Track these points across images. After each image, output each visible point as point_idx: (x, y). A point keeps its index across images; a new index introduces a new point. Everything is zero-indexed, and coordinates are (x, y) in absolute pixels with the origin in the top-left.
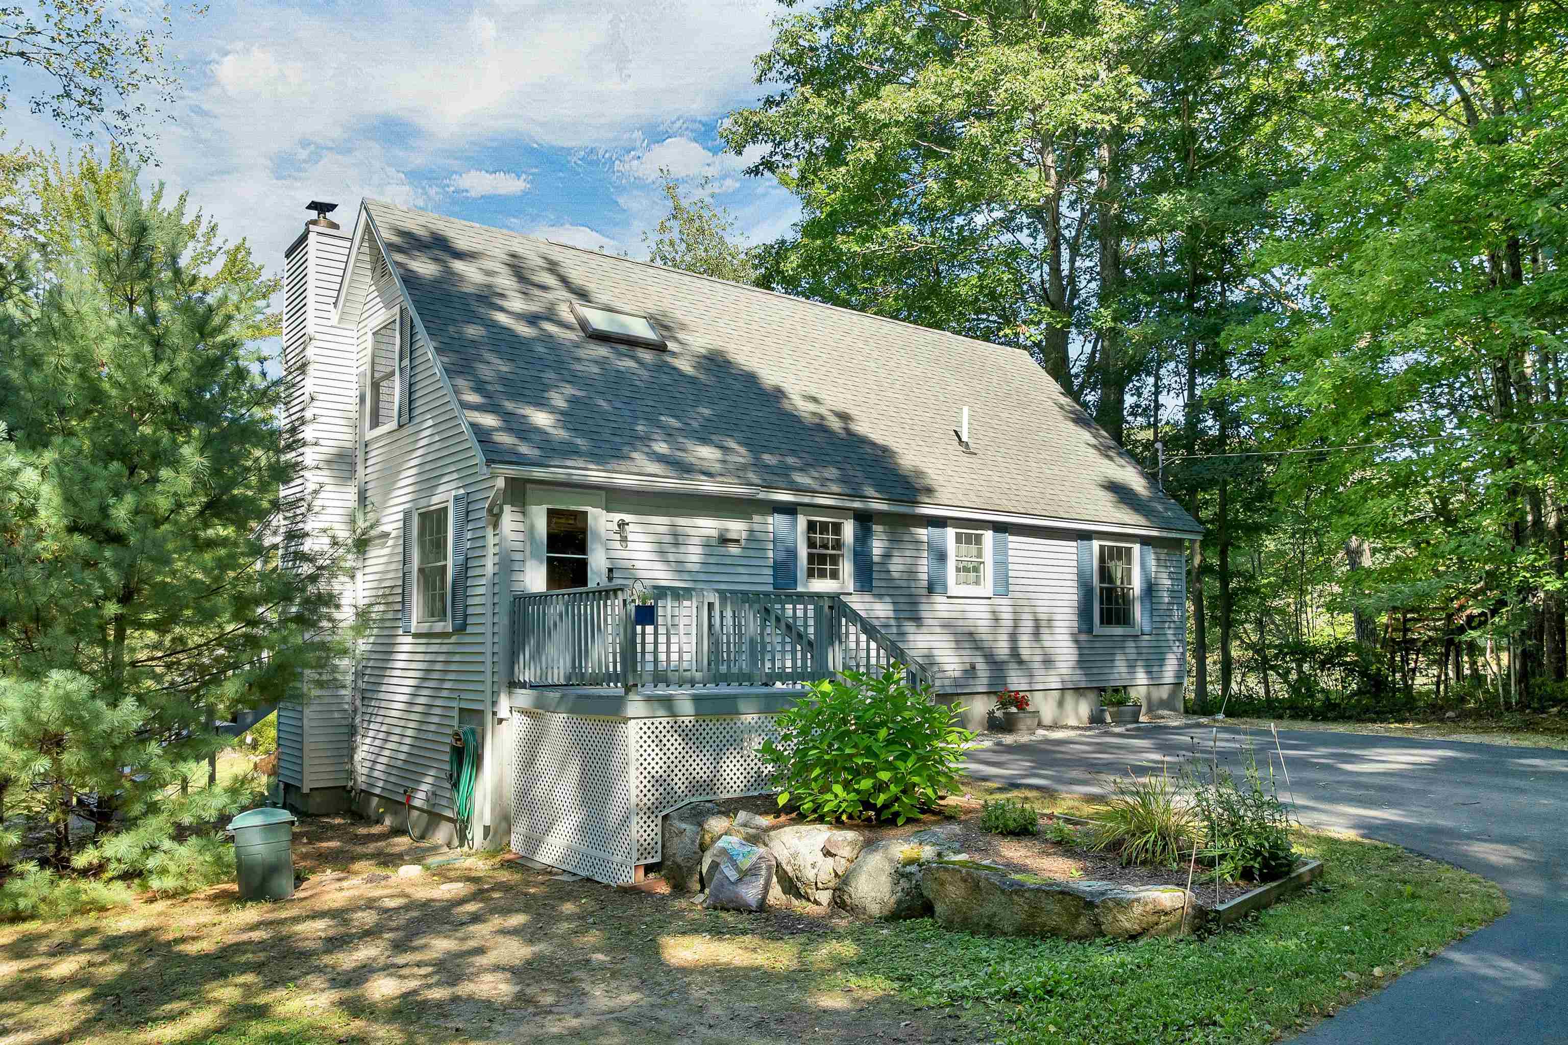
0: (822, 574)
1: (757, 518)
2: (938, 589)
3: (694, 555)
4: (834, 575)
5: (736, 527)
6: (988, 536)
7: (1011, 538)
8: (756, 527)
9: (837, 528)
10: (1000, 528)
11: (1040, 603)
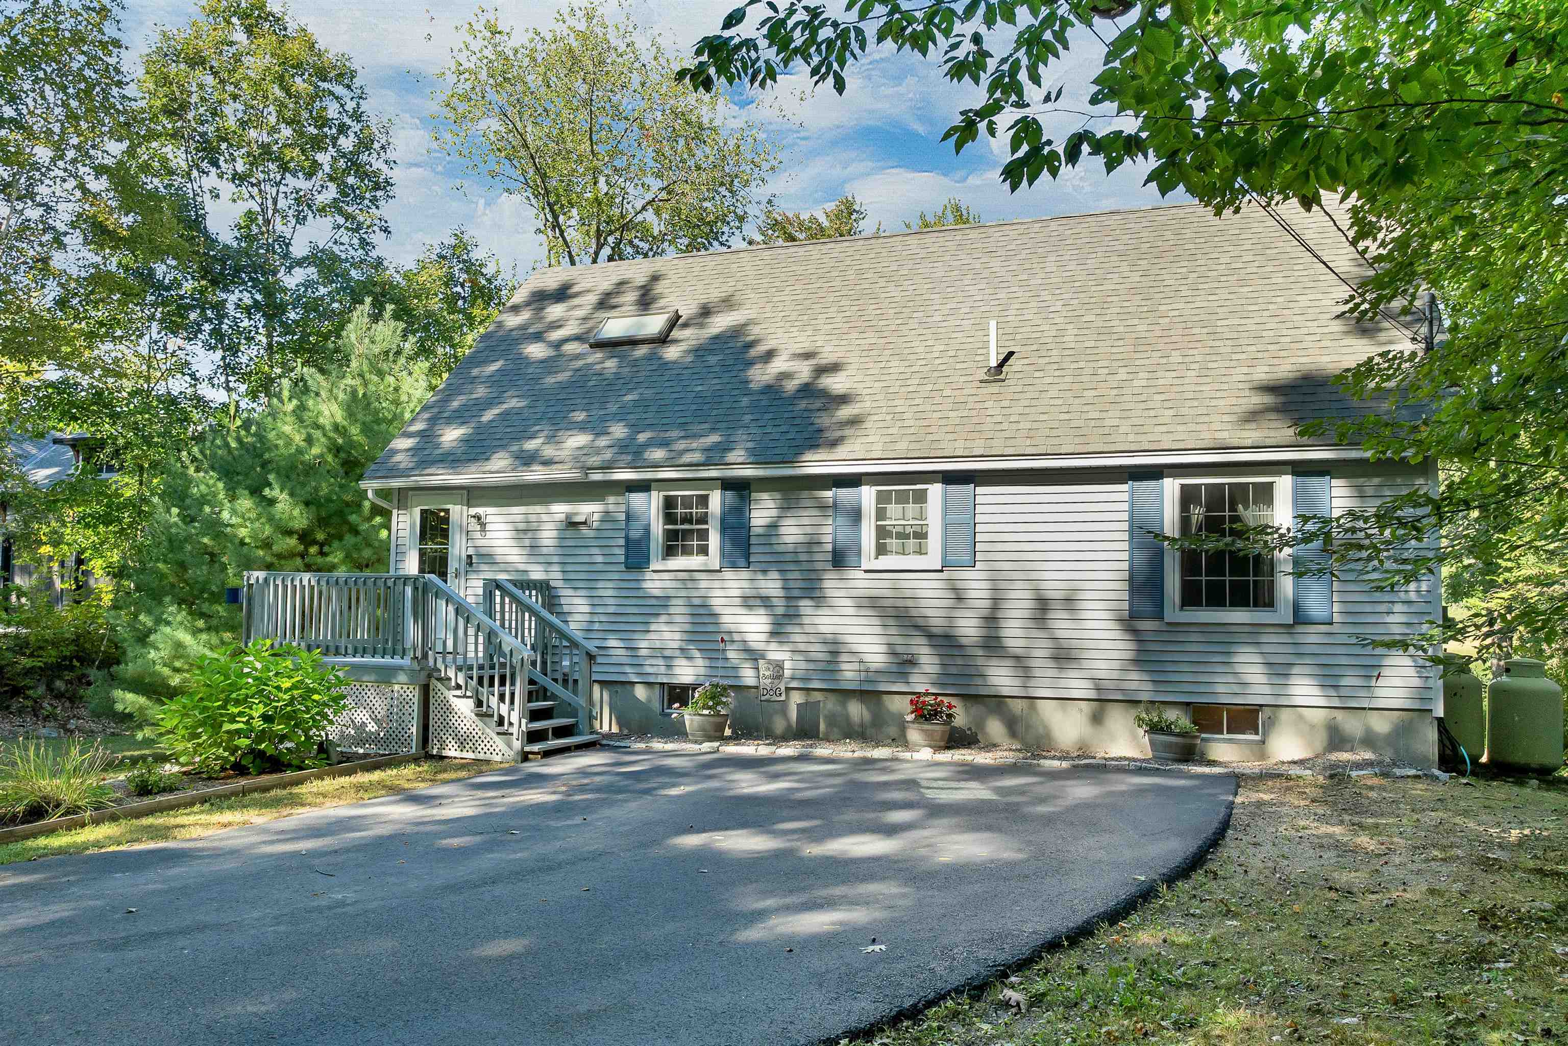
0: (687, 551)
1: (611, 499)
2: (851, 560)
3: (548, 536)
4: (704, 550)
5: (588, 510)
6: (935, 491)
7: (979, 490)
8: (611, 508)
9: (704, 501)
10: (950, 478)
11: (1046, 575)
